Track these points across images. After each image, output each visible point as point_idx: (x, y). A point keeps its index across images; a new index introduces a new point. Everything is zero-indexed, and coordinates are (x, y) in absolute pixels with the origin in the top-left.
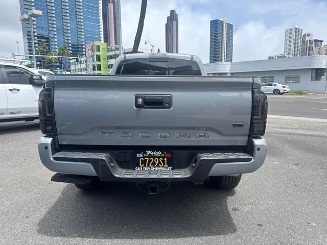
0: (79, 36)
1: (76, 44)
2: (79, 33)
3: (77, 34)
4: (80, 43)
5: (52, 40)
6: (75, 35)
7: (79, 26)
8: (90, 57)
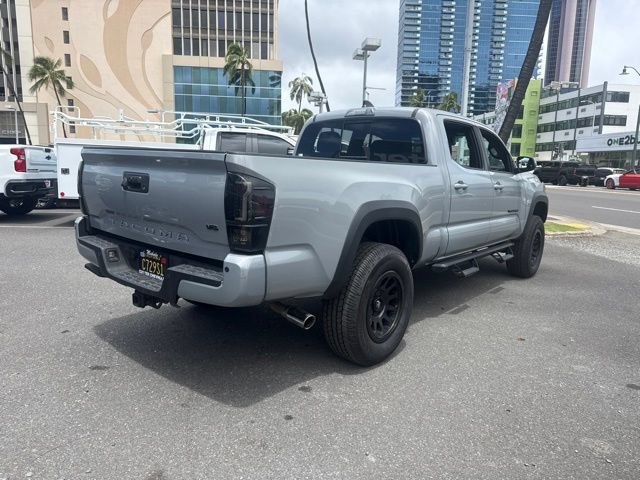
0: (493, 70)
1: (484, 86)
2: (494, 64)
3: (490, 66)
4: (492, 83)
5: (444, 82)
6: (485, 69)
7: (495, 51)
8: (502, 111)
